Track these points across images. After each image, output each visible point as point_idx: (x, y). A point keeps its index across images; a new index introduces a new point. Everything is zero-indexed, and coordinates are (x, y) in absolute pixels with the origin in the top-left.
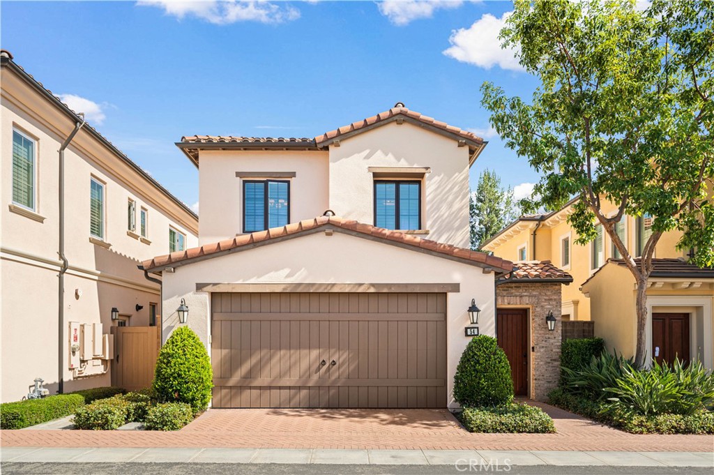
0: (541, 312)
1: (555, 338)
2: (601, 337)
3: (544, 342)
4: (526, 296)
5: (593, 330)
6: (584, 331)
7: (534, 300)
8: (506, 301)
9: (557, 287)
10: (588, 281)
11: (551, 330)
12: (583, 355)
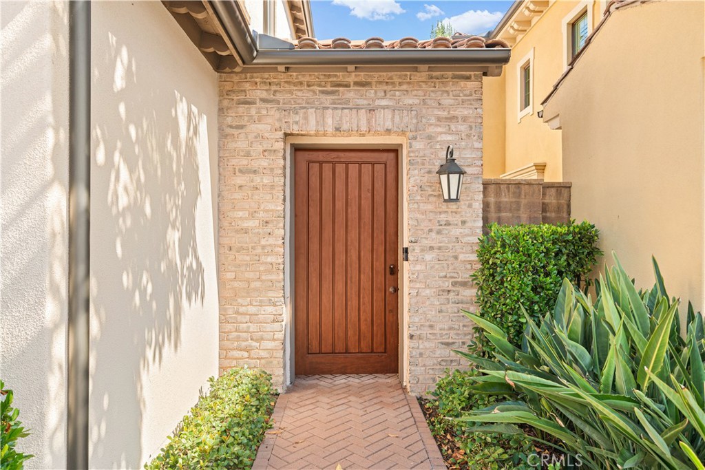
0: (428, 152)
1: (464, 222)
2: (590, 222)
3: (433, 235)
4: (383, 108)
5: (569, 206)
6: (544, 208)
7: (408, 120)
8: (329, 121)
9: (471, 85)
10: (556, 88)
11: (450, 200)
12: (536, 272)
